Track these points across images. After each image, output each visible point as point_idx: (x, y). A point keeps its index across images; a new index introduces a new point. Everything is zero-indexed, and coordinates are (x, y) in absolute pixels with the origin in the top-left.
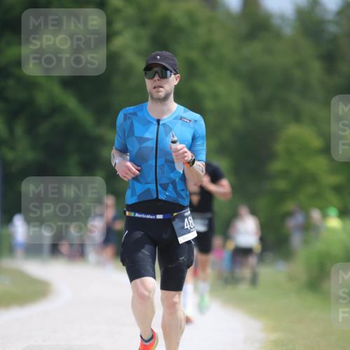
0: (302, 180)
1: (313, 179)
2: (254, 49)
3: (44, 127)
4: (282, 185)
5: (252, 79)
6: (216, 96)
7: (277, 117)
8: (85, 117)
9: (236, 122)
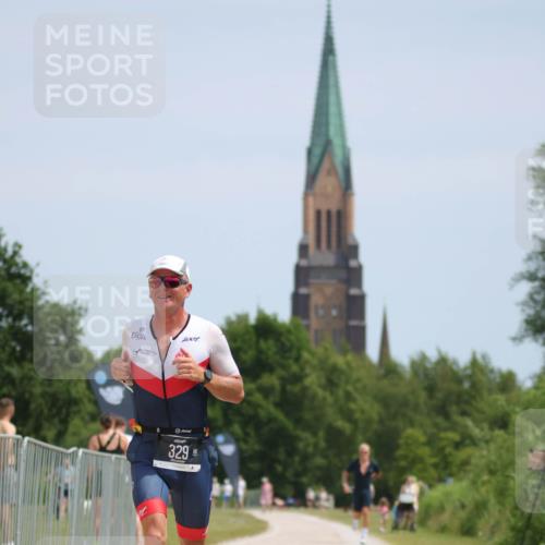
0: (415, 461)
1: (421, 460)
2: (385, 382)
3: (265, 430)
4: (403, 463)
5: (384, 401)
6: (363, 412)
7: (400, 423)
8: (289, 424)
9: (375, 426)
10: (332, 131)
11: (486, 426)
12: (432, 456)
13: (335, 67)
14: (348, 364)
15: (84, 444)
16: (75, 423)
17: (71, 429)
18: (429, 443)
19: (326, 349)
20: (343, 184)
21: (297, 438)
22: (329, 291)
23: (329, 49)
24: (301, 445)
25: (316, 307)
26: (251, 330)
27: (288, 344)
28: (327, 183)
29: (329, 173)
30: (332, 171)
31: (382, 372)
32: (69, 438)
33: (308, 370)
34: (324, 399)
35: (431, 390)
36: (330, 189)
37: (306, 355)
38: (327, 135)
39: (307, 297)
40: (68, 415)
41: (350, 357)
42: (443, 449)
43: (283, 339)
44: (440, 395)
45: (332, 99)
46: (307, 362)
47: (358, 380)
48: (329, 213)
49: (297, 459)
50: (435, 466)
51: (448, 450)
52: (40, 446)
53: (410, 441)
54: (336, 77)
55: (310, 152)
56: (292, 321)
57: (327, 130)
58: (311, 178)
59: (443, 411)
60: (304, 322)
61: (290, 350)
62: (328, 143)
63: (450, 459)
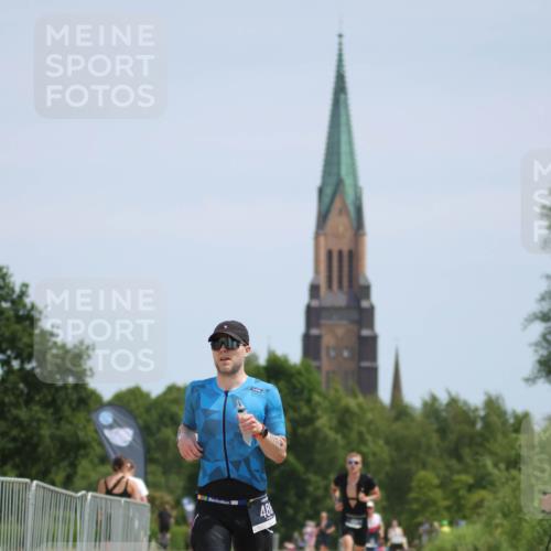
0: (428, 504)
1: (434, 503)
2: (397, 426)
3: (276, 473)
4: (415, 506)
5: (395, 443)
6: (374, 454)
7: (413, 466)
8: (299, 467)
9: (388, 468)
10: (344, 171)
11: (502, 466)
12: (445, 499)
13: (346, 106)
14: (360, 406)
15: (92, 487)
16: (84, 465)
17: (80, 471)
18: (442, 485)
19: (337, 391)
20: (355, 224)
21: (307, 482)
22: (340, 332)
23: (340, 88)
24: (311, 489)
25: (328, 348)
26: (262, 371)
27: (299, 386)
28: (339, 223)
29: (340, 212)
30: (343, 211)
31: (393, 414)
32: (78, 481)
33: (319, 413)
34: (336, 440)
35: (443, 431)
36: (341, 229)
37: (316, 398)
38: (339, 174)
39: (318, 338)
40: (76, 458)
41: (361, 399)
42: (457, 491)
43: (294, 381)
44: (452, 437)
45: (344, 138)
46: (319, 404)
47: (371, 422)
48: (340, 253)
49: (308, 502)
50: (448, 509)
51: (462, 492)
52: (49, 490)
53: (422, 484)
54: (348, 116)
55: (321, 191)
56: (303, 363)
57: (339, 169)
58: (323, 218)
59: (455, 453)
60: (314, 364)
61: (302, 392)
62: (339, 183)
63: (463, 502)
